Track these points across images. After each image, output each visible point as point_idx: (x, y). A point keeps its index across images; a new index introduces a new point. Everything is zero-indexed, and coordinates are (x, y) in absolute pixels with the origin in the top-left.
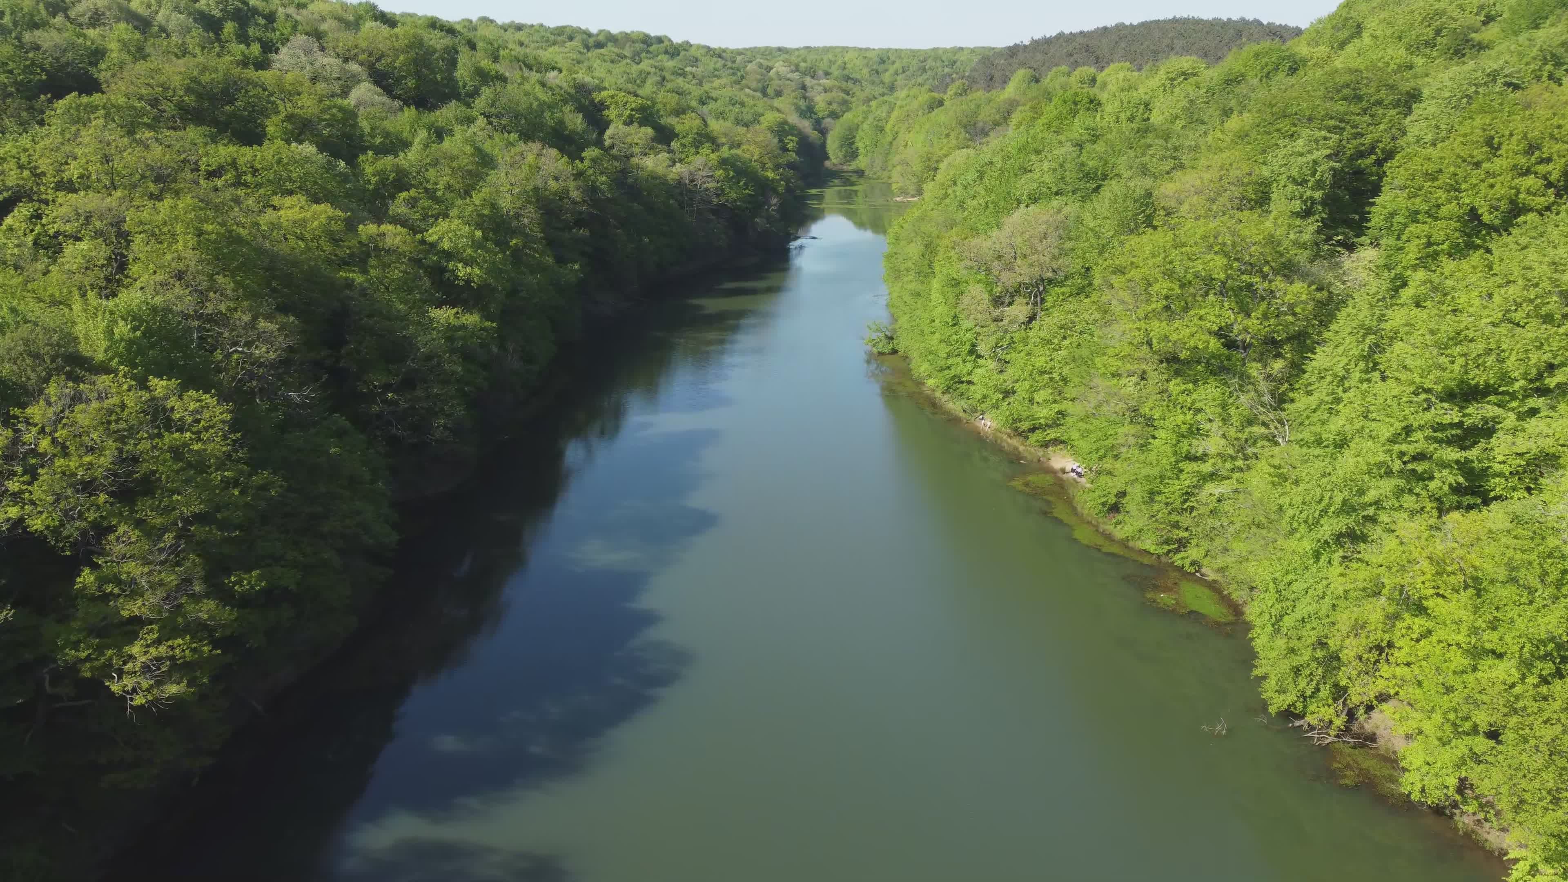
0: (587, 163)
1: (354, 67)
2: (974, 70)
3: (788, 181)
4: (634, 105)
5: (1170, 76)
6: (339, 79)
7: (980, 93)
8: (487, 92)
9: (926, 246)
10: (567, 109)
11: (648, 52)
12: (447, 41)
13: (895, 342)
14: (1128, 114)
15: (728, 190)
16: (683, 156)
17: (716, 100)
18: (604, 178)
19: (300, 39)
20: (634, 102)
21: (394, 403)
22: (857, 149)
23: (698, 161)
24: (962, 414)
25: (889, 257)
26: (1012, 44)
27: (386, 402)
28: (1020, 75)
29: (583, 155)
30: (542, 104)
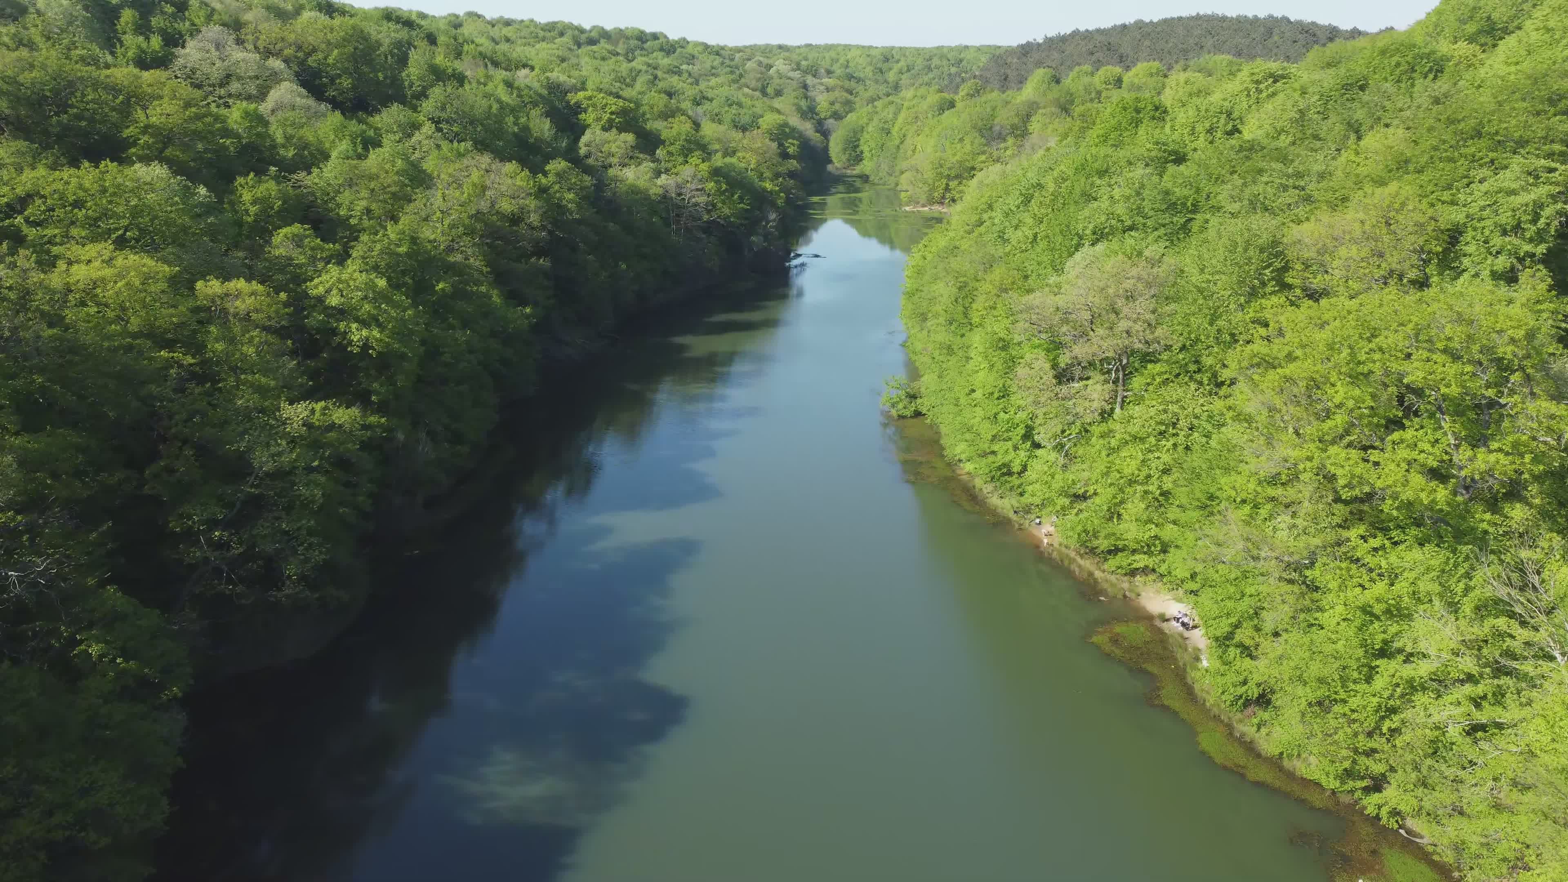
0: (551, 178)
1: (276, 64)
2: (985, 69)
3: (787, 192)
4: (614, 108)
5: (1255, 78)
6: (257, 77)
7: (995, 94)
8: (437, 93)
9: (960, 288)
10: (535, 113)
11: (642, 49)
12: (403, 34)
13: (919, 401)
14: (1207, 125)
15: (720, 205)
16: (670, 165)
17: (711, 100)
18: (571, 196)
19: (213, 31)
20: (615, 105)
21: (221, 546)
22: (862, 152)
23: (687, 171)
24: (1011, 515)
25: (910, 295)
26: (1024, 42)
27: (210, 542)
28: (1039, 75)
29: (547, 168)
30: (502, 106)
